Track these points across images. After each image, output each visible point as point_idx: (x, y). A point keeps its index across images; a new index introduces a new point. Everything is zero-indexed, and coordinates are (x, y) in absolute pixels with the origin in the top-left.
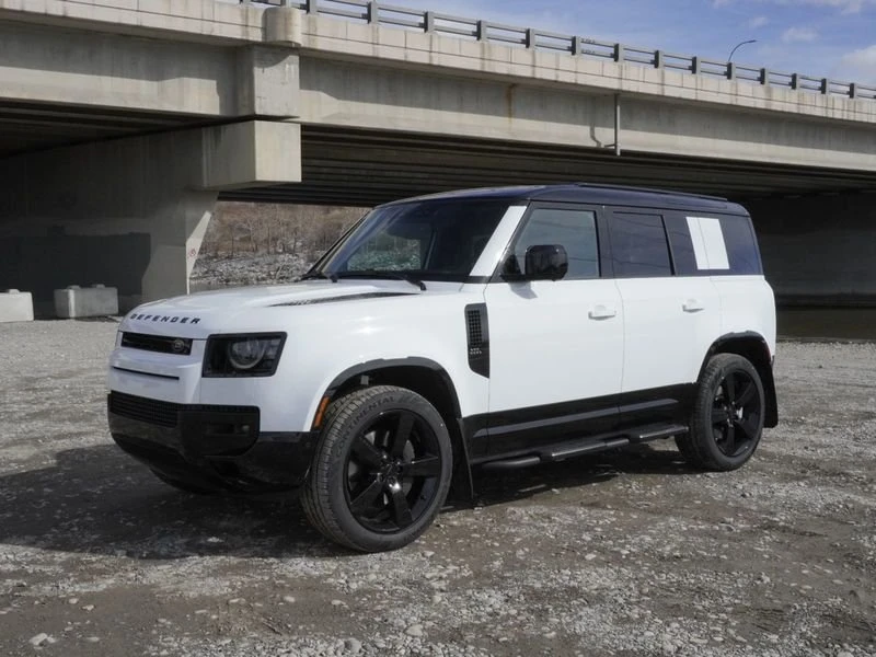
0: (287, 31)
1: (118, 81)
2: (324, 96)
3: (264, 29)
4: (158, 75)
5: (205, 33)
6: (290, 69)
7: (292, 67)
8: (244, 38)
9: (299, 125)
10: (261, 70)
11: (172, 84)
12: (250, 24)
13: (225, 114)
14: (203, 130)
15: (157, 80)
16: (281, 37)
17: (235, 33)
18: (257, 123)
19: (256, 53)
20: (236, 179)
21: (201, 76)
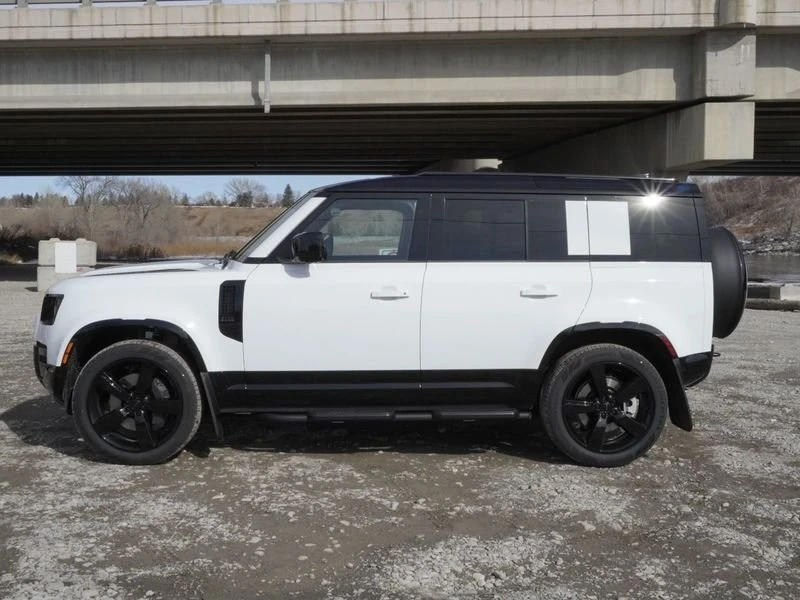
0: (738, 13)
1: (582, 79)
2: (789, 71)
3: (717, 14)
4: (617, 69)
5: (656, 27)
6: (745, 50)
7: (748, 47)
8: (696, 25)
9: (754, 103)
10: (714, 54)
11: (630, 77)
12: (702, 12)
13: (679, 100)
14: (668, 115)
15: (618, 74)
16: (732, 20)
17: (687, 22)
18: (707, 105)
19: (709, 38)
20: (690, 159)
21: (658, 66)
